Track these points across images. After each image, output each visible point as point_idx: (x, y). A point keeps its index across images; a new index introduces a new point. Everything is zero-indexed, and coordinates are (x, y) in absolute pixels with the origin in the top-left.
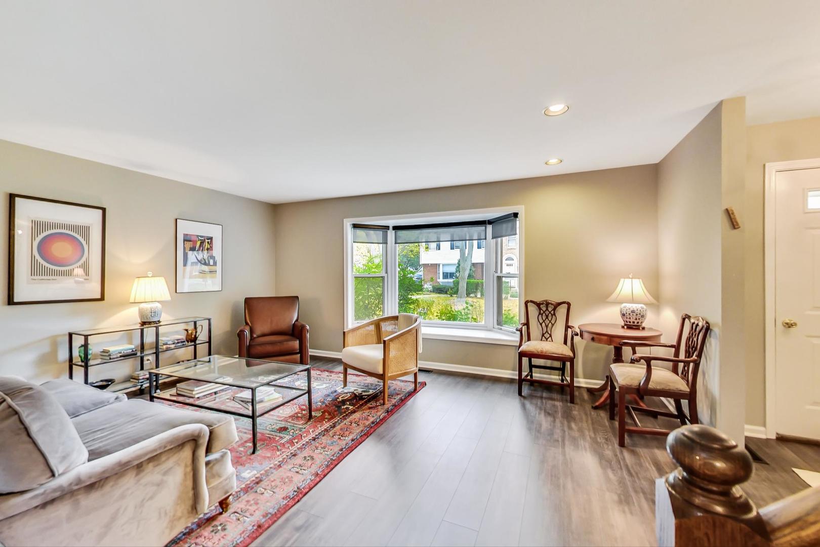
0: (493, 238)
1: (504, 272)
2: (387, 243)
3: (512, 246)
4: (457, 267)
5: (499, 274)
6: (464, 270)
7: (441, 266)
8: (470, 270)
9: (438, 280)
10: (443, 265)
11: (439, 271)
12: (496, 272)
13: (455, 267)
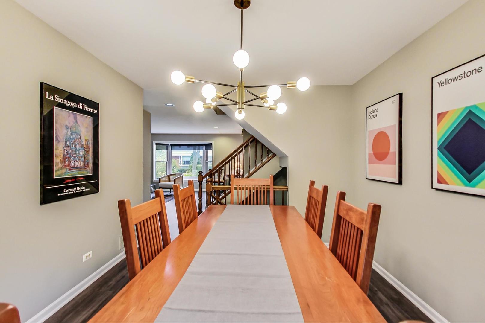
0: (205, 150)
1: (209, 161)
2: (168, 150)
3: (210, 152)
4: (191, 158)
5: (207, 161)
6: (195, 159)
7: (182, 157)
8: (199, 160)
9: (180, 165)
10: (183, 156)
11: (180, 160)
12: (206, 160)
13: (190, 158)
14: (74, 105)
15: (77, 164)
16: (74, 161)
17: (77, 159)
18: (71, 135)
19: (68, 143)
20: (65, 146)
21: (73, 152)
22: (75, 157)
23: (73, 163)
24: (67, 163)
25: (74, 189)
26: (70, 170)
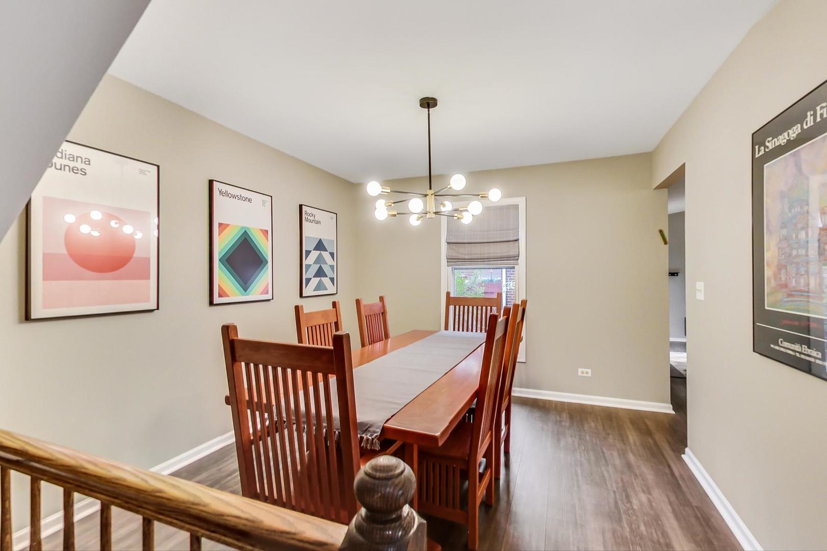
14: (794, 132)
15: (802, 281)
16: (796, 275)
17: (802, 271)
18: (790, 209)
19: (784, 232)
20: (780, 240)
21: (794, 253)
22: (797, 264)
23: (794, 280)
24: (783, 279)
25: (797, 347)
26: (790, 295)
